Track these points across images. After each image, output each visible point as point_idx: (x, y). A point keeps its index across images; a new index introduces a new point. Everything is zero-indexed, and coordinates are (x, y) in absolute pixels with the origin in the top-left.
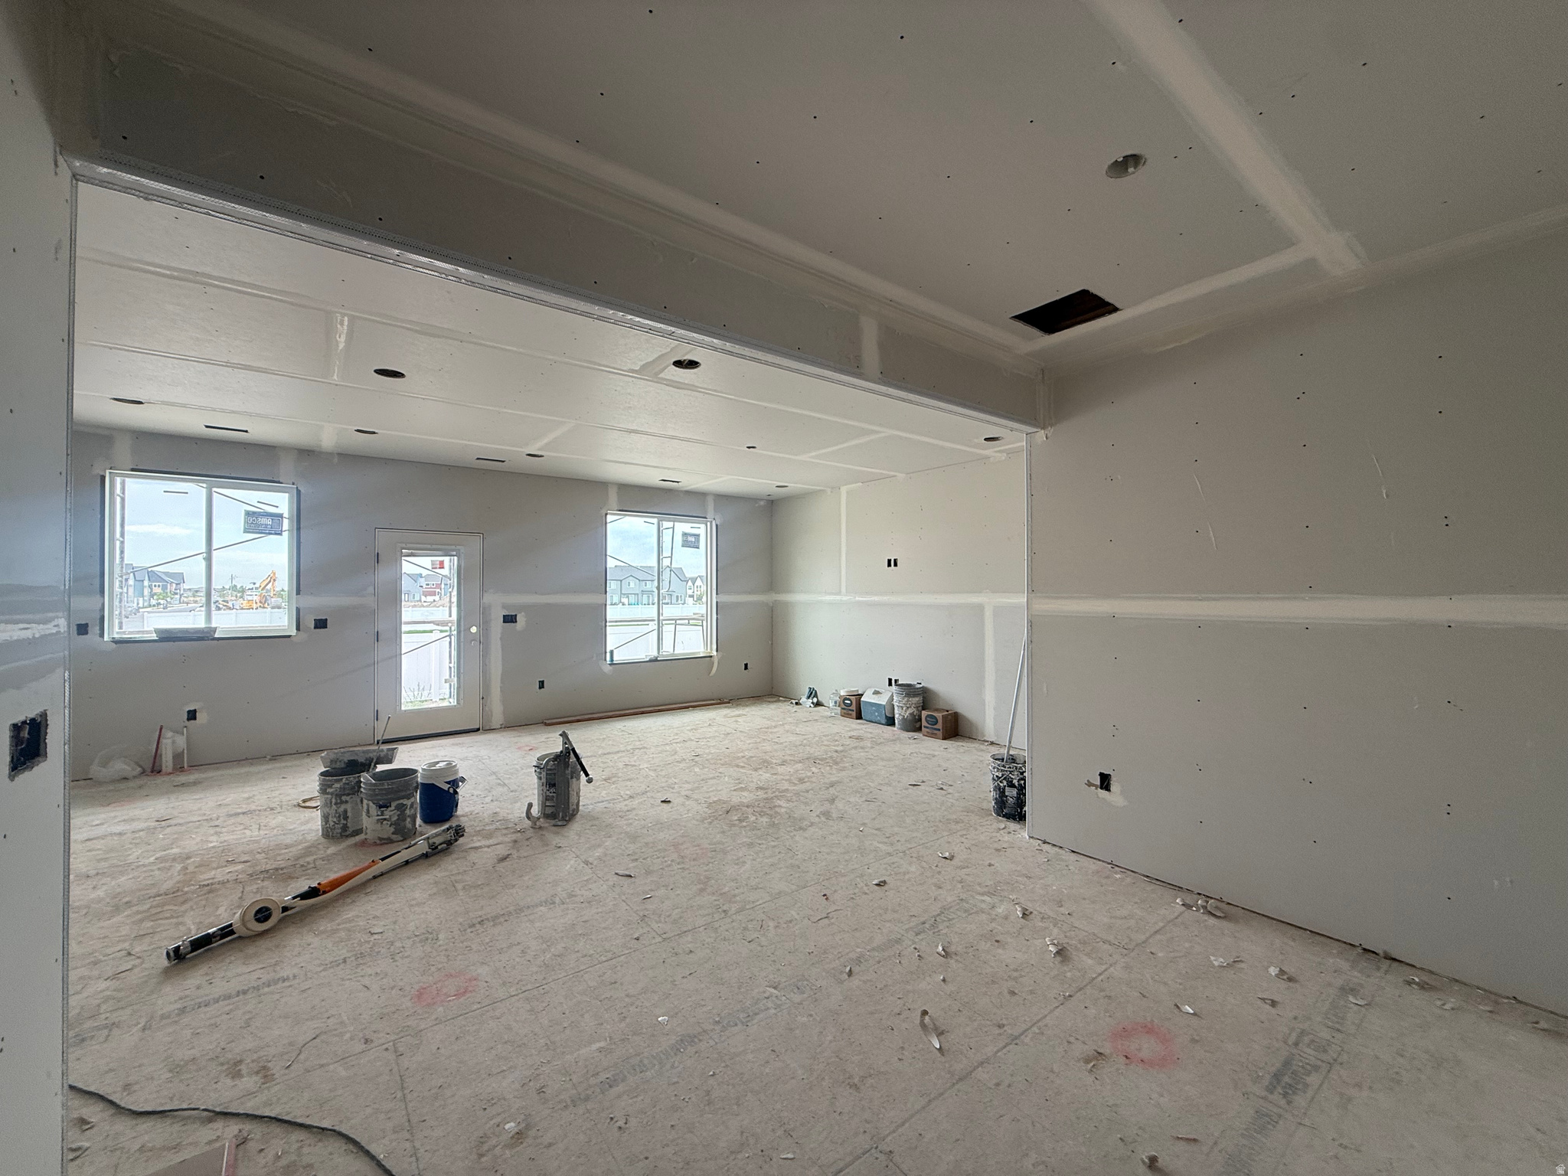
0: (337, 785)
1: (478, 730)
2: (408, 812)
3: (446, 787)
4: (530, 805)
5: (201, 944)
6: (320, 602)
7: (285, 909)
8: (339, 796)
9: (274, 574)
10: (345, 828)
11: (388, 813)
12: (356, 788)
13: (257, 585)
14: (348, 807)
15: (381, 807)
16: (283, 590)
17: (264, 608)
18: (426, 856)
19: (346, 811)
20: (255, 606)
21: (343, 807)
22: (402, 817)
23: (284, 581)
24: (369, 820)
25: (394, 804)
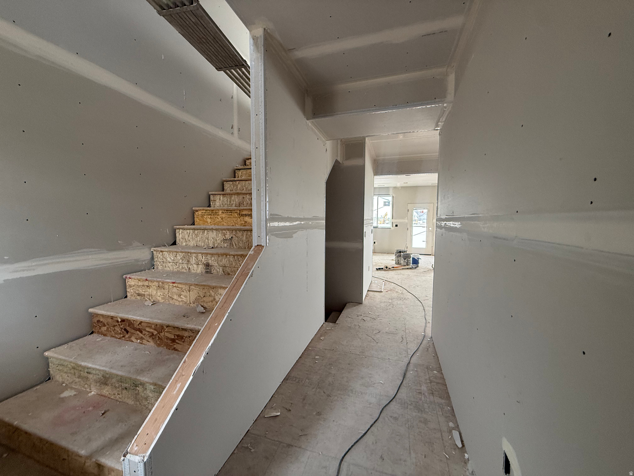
0: (398, 255)
1: (431, 255)
2: (409, 261)
3: (416, 259)
4: (433, 265)
5: (379, 269)
6: (396, 221)
7: (389, 268)
8: (398, 256)
9: (387, 213)
10: (398, 263)
11: (405, 261)
12: (400, 256)
13: (382, 217)
14: (399, 259)
15: (404, 259)
16: (389, 218)
17: (384, 224)
18: (411, 268)
19: (399, 260)
20: (382, 223)
21: (398, 259)
22: (408, 262)
23: (390, 216)
24: (402, 261)
25: (406, 259)
